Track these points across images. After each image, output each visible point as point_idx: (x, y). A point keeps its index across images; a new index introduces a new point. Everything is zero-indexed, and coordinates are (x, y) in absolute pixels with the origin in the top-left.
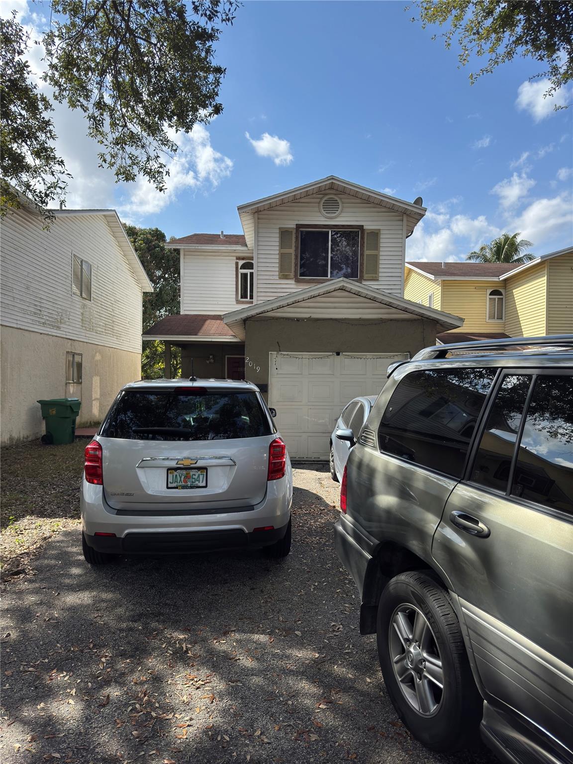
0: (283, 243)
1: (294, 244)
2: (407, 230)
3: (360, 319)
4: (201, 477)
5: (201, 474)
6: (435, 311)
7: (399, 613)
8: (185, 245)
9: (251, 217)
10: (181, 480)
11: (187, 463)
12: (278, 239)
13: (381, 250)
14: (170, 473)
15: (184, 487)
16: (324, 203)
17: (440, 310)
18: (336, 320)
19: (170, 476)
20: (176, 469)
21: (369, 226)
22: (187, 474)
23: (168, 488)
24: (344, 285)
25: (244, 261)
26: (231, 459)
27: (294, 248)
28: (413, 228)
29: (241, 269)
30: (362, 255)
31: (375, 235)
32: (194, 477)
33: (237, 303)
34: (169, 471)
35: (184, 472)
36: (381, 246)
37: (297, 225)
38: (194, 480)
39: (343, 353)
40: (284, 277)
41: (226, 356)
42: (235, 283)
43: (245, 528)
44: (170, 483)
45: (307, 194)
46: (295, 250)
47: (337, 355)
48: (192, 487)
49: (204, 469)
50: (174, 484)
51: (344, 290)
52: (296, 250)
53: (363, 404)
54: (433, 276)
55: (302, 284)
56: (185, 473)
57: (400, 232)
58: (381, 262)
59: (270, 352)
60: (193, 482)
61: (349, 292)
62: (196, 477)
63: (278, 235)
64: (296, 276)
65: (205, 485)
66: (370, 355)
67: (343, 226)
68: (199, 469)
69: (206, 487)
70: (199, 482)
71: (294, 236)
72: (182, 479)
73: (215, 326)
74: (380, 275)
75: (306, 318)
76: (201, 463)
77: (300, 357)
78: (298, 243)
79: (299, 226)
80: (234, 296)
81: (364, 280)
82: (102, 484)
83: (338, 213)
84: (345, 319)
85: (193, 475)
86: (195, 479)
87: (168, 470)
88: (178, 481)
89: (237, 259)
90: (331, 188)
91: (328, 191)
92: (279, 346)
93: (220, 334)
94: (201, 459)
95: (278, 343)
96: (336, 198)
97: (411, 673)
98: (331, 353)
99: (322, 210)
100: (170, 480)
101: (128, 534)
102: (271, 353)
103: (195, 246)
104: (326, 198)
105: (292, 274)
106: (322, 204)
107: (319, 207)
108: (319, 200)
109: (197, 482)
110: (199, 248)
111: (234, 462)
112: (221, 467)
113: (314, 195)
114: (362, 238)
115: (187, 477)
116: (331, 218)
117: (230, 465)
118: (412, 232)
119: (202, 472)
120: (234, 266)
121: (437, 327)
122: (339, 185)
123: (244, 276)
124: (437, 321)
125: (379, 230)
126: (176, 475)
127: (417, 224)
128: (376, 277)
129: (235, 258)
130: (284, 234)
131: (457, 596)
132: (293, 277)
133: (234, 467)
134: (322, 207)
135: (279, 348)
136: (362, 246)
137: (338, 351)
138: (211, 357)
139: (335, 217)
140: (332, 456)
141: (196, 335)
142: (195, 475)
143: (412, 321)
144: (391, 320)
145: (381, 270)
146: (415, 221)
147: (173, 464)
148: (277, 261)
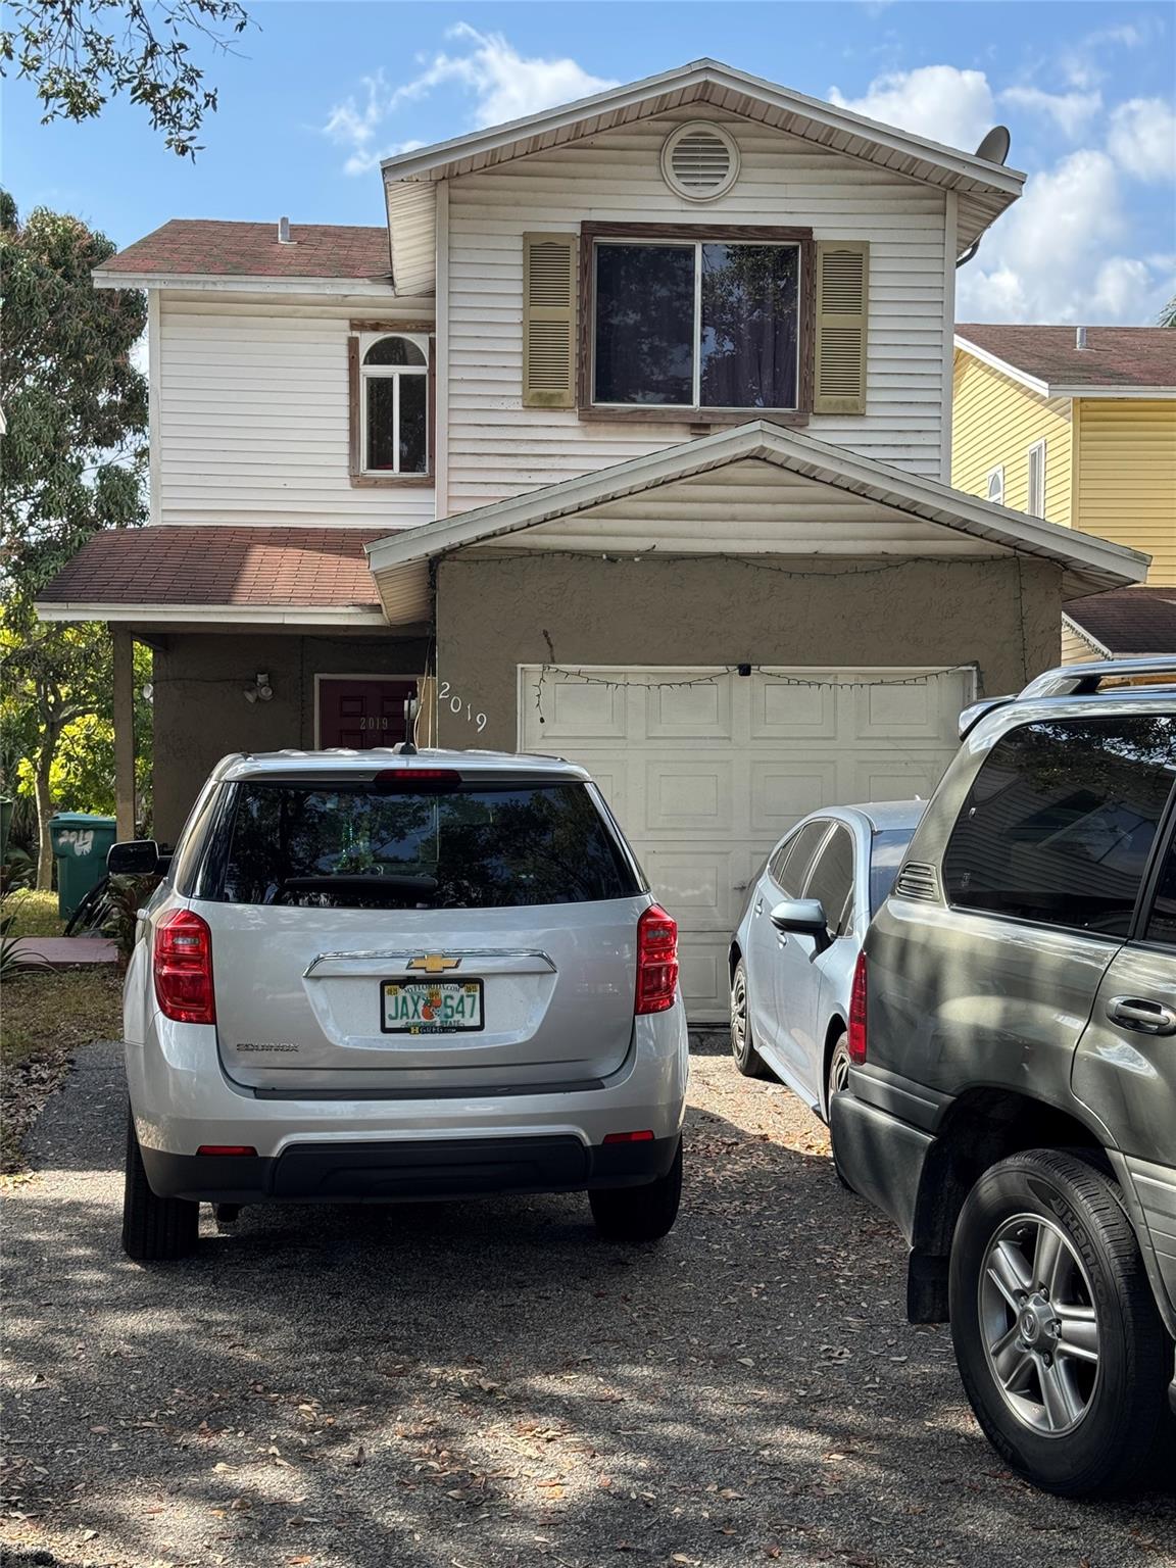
0: (537, 288)
1: (574, 291)
2: (959, 240)
3: (815, 557)
4: (468, 1002)
5: (468, 996)
6: (1055, 532)
7: (1001, 1243)
8: (169, 276)
9: (424, 193)
10: (416, 1010)
11: (435, 966)
12: (518, 273)
13: (871, 312)
14: (390, 992)
15: (425, 1029)
16: (676, 150)
17: (1067, 524)
18: (738, 558)
19: (389, 1000)
20: (404, 982)
21: (830, 230)
22: (431, 995)
23: (385, 1030)
24: (765, 445)
25: (378, 337)
26: (541, 956)
27: (574, 304)
28: (979, 233)
29: (365, 363)
30: (808, 328)
31: (853, 261)
32: (449, 1002)
33: (353, 486)
34: (387, 988)
35: (424, 990)
36: (871, 298)
37: (583, 223)
38: (449, 1011)
39: (762, 668)
40: (541, 401)
41: (317, 677)
42: (345, 413)
43: (584, 1135)
44: (391, 1018)
45: (620, 121)
46: (580, 312)
47: (742, 674)
48: (445, 1029)
49: (473, 982)
50: (398, 1020)
51: (765, 460)
52: (582, 311)
53: (845, 826)
54: (1046, 385)
55: (602, 428)
56: (425, 992)
57: (936, 252)
58: (872, 353)
59: (520, 666)
60: (447, 1016)
61: (781, 466)
62: (454, 1003)
63: (518, 259)
64: (581, 399)
65: (479, 1024)
66: (849, 673)
67: (743, 231)
68: (463, 981)
69: (480, 1028)
70: (463, 1016)
71: (574, 261)
72: (420, 1008)
73: (285, 569)
74: (871, 397)
75: (638, 554)
76: (468, 967)
77: (620, 680)
78: (589, 289)
79: (590, 229)
80: (345, 461)
81: (815, 414)
82: (214, 1021)
83: (723, 184)
84: (768, 556)
85: (446, 997)
86: (451, 1007)
87: (383, 985)
88: (411, 1015)
89: (353, 327)
90: (701, 100)
91: (689, 111)
92: (551, 646)
93: (312, 601)
94: (473, 954)
95: (546, 634)
96: (717, 133)
97: (1031, 1360)
98: (722, 669)
99: (671, 173)
100: (390, 1010)
101: (290, 1148)
102: (522, 669)
103: (205, 282)
104: (683, 133)
105: (570, 394)
106: (669, 153)
107: (660, 164)
108: (659, 140)
109: (457, 1017)
110: (220, 288)
111: (551, 962)
112: (517, 979)
113: (644, 124)
114: (809, 272)
115: (431, 1004)
116: (700, 202)
117: (541, 973)
118: (975, 247)
119: (469, 990)
120: (344, 351)
121: (1065, 580)
122: (728, 90)
123: (380, 387)
124: (1064, 564)
125: (866, 245)
126: (404, 999)
127: (991, 221)
128: (855, 405)
129: (346, 323)
130: (540, 253)
131: (1122, 1155)
132: (572, 403)
133: (551, 976)
134: (669, 164)
135: (550, 652)
136: (809, 297)
137: (745, 661)
138: (261, 678)
139: (716, 200)
140: (741, 998)
141: (227, 602)
142: (452, 998)
143: (983, 562)
144: (917, 559)
145: (872, 382)
146: (985, 214)
147: (399, 969)
148: (518, 347)
